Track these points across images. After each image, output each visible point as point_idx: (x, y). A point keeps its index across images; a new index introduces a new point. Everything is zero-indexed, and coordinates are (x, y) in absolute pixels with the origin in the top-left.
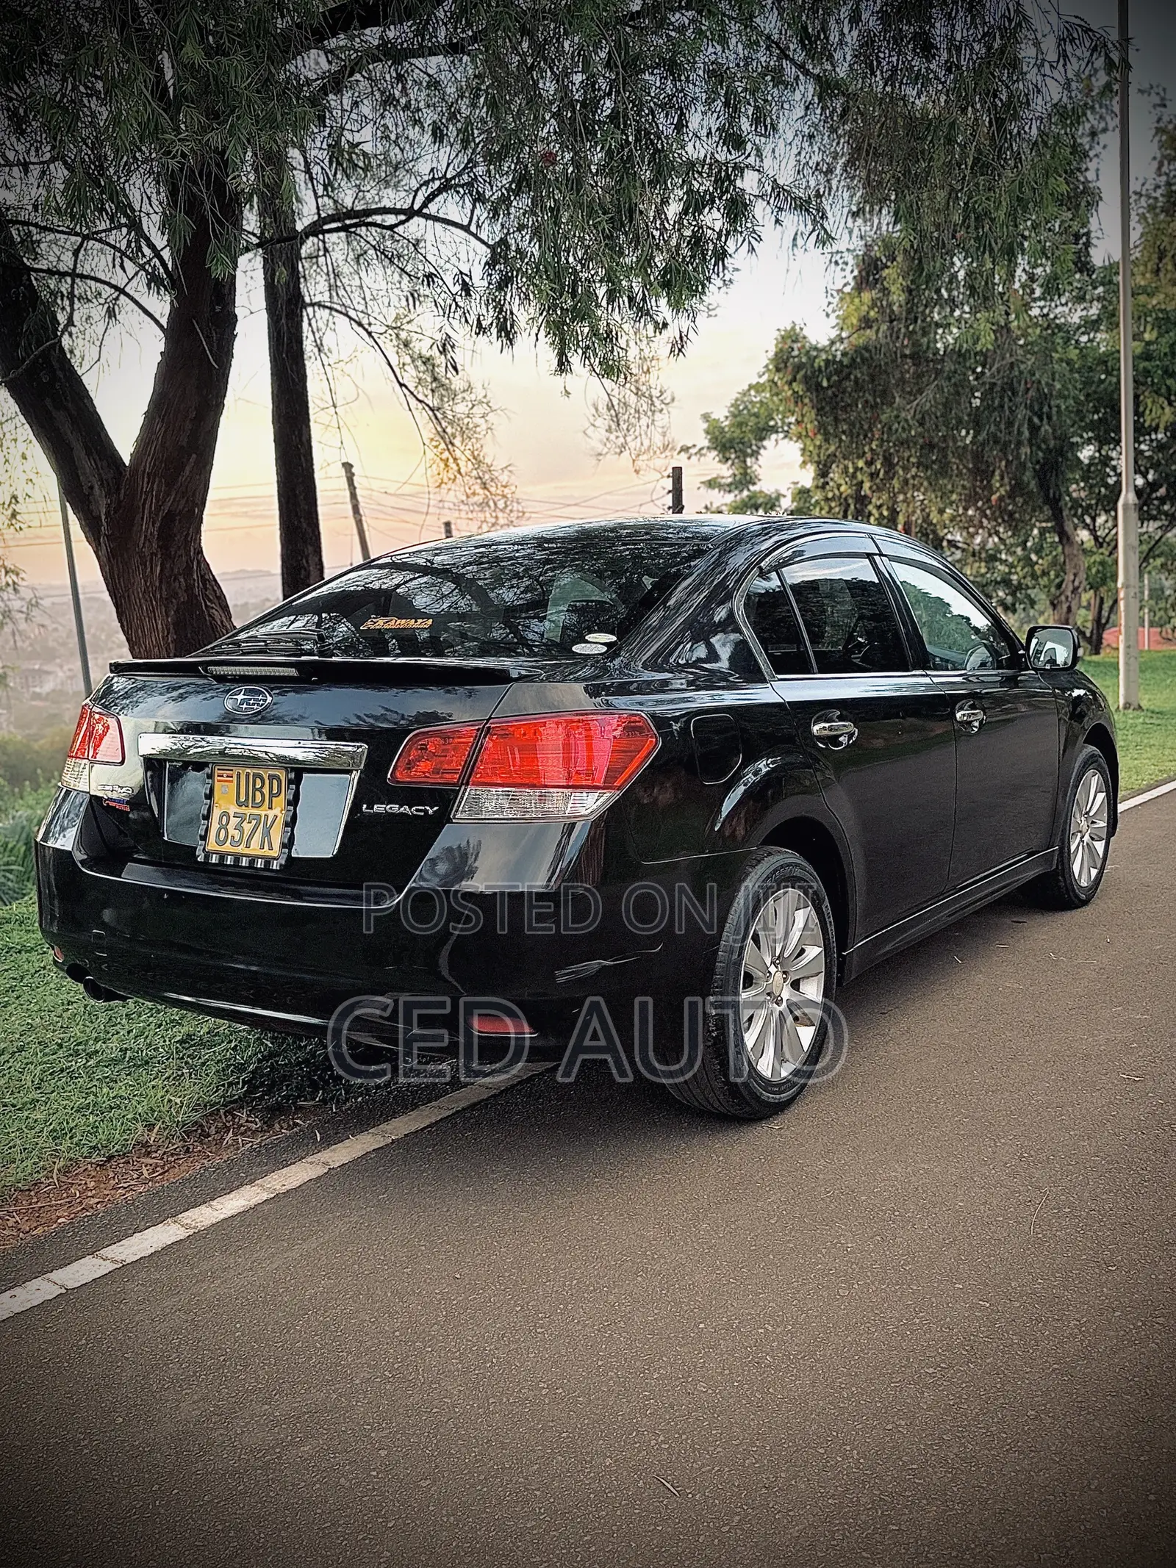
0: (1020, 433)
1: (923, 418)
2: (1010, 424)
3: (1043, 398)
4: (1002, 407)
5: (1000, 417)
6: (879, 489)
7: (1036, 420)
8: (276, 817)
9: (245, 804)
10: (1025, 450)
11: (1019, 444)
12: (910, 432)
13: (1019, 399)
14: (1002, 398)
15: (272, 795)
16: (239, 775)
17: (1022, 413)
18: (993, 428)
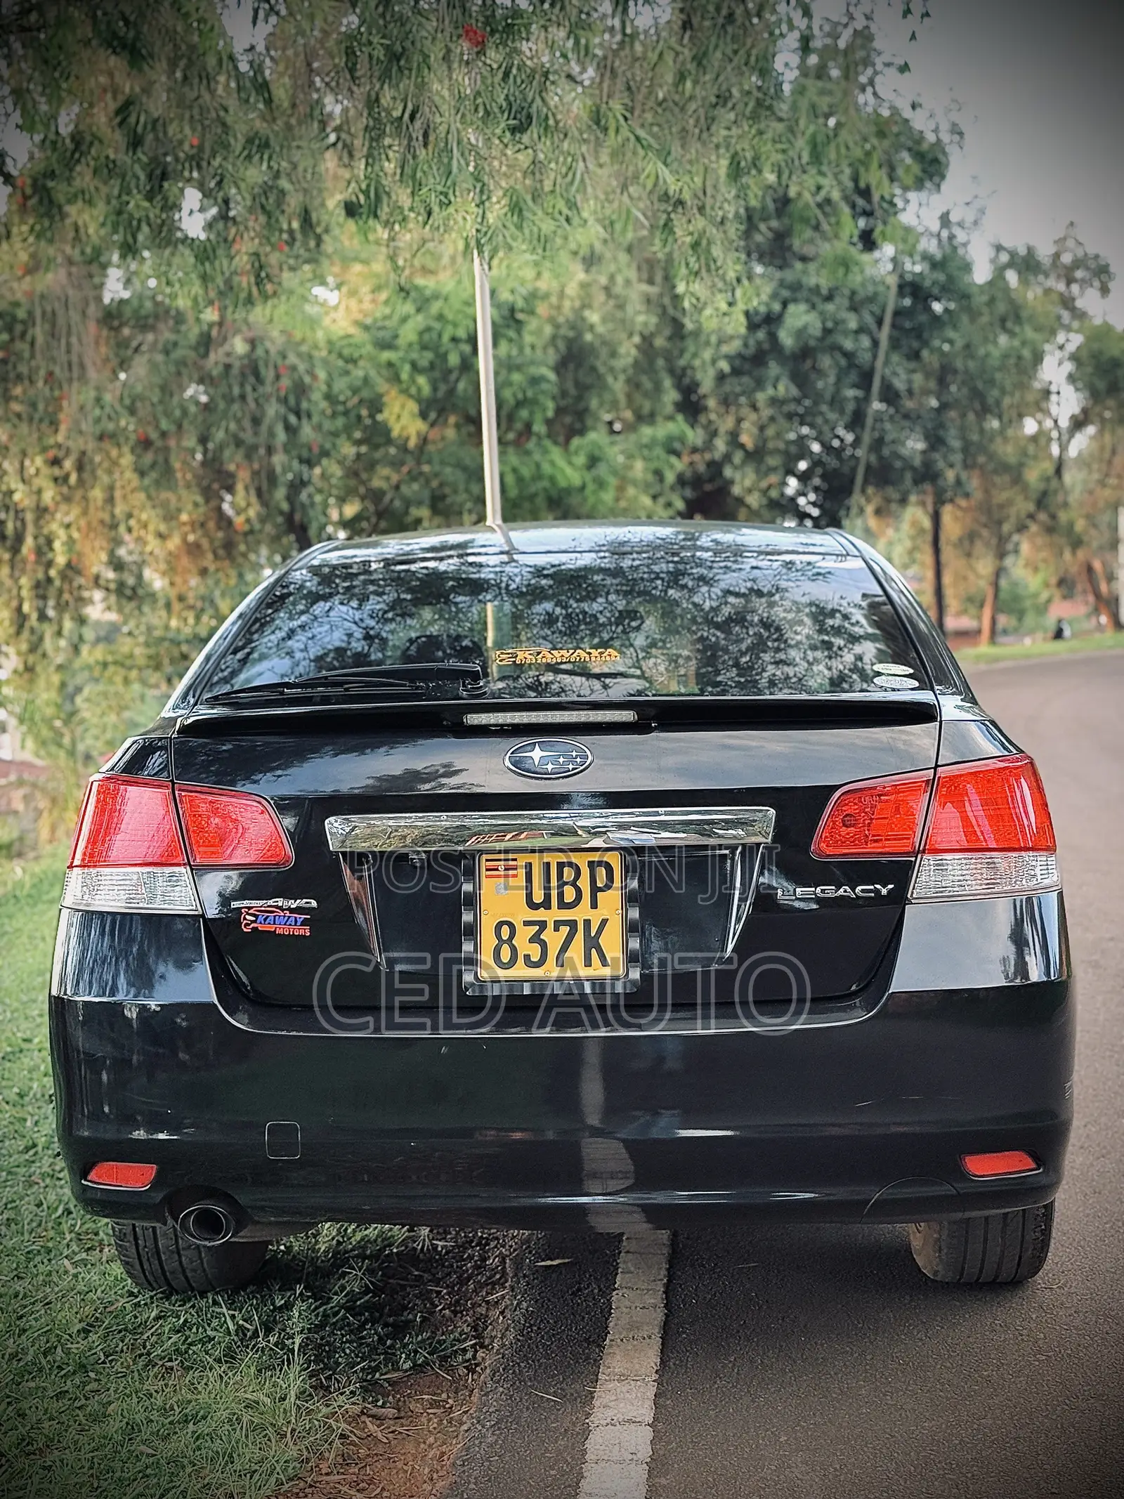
0: (272, 434)
1: (133, 402)
2: (256, 421)
3: (301, 390)
4: (243, 397)
5: (243, 411)
6: (67, 499)
7: (293, 419)
8: (604, 922)
9: (546, 904)
10: (278, 459)
11: (270, 450)
12: (118, 421)
13: (268, 388)
14: (242, 385)
15: (595, 890)
16: (529, 866)
17: (272, 409)
18: (233, 426)
